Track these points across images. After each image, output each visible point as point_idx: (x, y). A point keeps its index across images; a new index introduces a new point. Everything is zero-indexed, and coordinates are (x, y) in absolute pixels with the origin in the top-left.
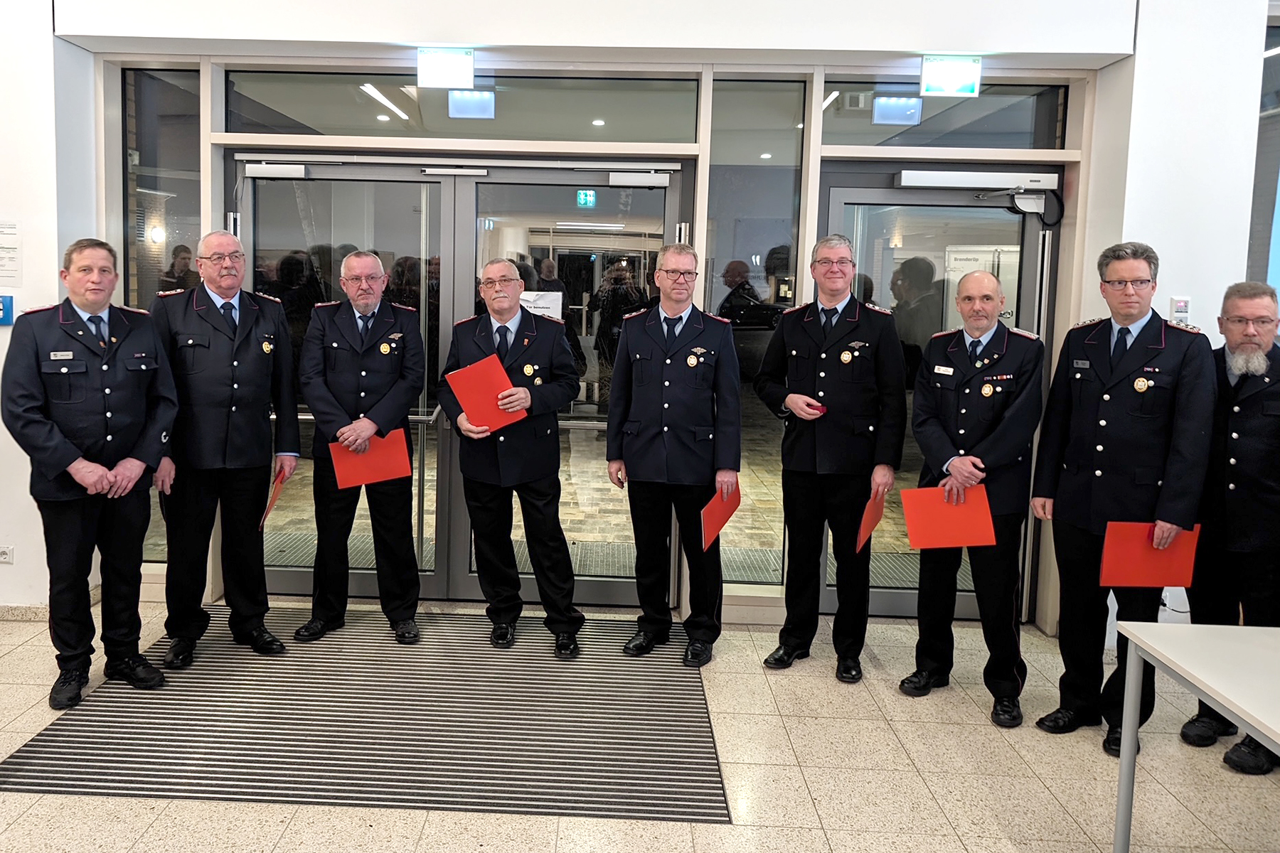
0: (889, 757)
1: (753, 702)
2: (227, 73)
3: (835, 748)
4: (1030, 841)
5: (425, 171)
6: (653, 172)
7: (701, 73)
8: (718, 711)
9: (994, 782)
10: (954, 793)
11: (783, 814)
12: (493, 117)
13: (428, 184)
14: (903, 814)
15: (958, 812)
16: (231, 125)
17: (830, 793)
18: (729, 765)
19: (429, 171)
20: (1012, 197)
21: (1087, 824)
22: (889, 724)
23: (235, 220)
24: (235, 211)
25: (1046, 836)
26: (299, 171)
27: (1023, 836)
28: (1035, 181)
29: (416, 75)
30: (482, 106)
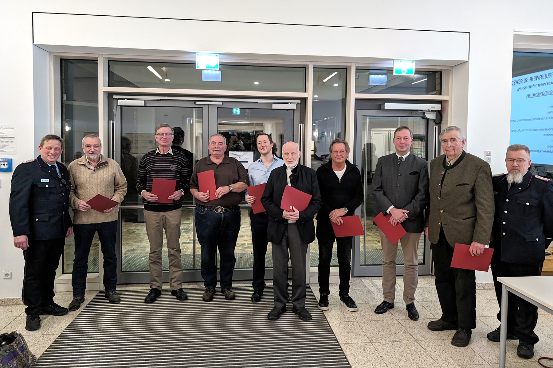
0: (403, 335)
1: (344, 316)
2: (109, 61)
3: (382, 333)
4: (466, 365)
5: (196, 103)
6: (289, 104)
7: (309, 65)
8: (332, 321)
9: (445, 342)
10: (432, 349)
11: (372, 364)
12: (221, 81)
13: (196, 108)
14: (417, 359)
15: (436, 356)
16: (110, 84)
17: (386, 353)
18: (343, 345)
19: (198, 103)
20: (424, 113)
21: (484, 356)
22: (399, 321)
23: (113, 124)
24: (113, 120)
25: (471, 363)
26: (142, 103)
27: (463, 364)
28: (433, 107)
29: (195, 64)
30: (216, 76)
